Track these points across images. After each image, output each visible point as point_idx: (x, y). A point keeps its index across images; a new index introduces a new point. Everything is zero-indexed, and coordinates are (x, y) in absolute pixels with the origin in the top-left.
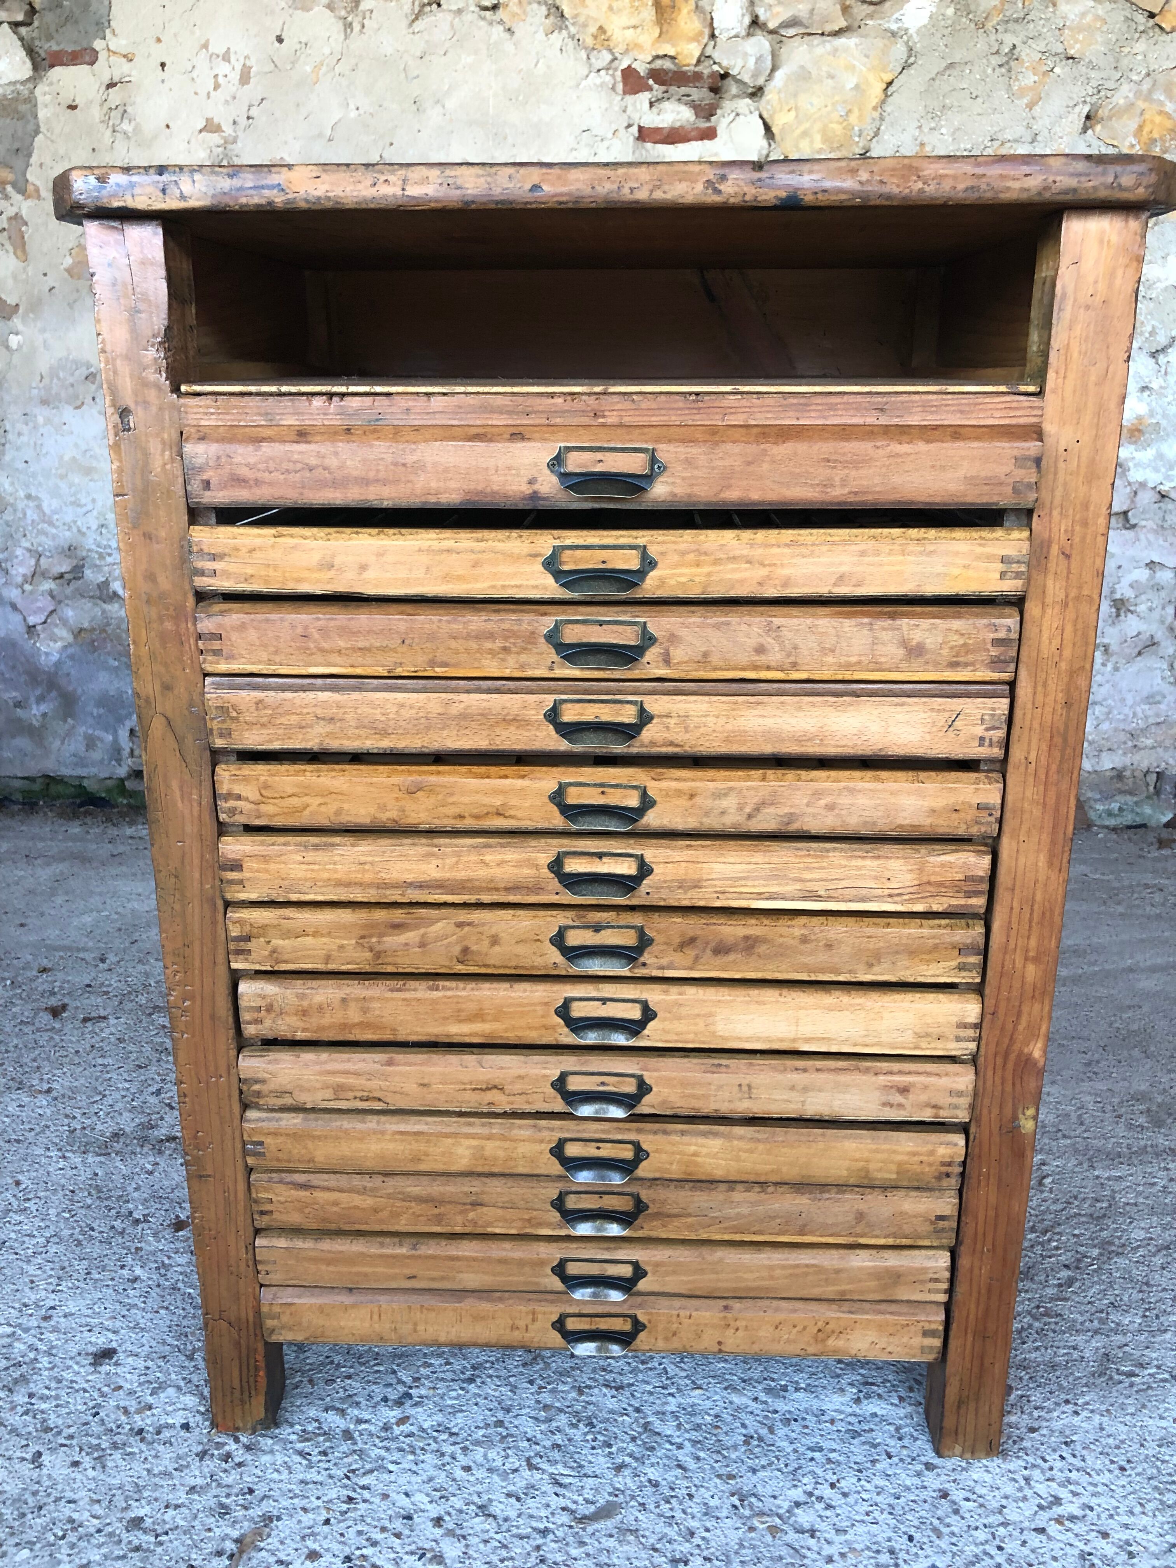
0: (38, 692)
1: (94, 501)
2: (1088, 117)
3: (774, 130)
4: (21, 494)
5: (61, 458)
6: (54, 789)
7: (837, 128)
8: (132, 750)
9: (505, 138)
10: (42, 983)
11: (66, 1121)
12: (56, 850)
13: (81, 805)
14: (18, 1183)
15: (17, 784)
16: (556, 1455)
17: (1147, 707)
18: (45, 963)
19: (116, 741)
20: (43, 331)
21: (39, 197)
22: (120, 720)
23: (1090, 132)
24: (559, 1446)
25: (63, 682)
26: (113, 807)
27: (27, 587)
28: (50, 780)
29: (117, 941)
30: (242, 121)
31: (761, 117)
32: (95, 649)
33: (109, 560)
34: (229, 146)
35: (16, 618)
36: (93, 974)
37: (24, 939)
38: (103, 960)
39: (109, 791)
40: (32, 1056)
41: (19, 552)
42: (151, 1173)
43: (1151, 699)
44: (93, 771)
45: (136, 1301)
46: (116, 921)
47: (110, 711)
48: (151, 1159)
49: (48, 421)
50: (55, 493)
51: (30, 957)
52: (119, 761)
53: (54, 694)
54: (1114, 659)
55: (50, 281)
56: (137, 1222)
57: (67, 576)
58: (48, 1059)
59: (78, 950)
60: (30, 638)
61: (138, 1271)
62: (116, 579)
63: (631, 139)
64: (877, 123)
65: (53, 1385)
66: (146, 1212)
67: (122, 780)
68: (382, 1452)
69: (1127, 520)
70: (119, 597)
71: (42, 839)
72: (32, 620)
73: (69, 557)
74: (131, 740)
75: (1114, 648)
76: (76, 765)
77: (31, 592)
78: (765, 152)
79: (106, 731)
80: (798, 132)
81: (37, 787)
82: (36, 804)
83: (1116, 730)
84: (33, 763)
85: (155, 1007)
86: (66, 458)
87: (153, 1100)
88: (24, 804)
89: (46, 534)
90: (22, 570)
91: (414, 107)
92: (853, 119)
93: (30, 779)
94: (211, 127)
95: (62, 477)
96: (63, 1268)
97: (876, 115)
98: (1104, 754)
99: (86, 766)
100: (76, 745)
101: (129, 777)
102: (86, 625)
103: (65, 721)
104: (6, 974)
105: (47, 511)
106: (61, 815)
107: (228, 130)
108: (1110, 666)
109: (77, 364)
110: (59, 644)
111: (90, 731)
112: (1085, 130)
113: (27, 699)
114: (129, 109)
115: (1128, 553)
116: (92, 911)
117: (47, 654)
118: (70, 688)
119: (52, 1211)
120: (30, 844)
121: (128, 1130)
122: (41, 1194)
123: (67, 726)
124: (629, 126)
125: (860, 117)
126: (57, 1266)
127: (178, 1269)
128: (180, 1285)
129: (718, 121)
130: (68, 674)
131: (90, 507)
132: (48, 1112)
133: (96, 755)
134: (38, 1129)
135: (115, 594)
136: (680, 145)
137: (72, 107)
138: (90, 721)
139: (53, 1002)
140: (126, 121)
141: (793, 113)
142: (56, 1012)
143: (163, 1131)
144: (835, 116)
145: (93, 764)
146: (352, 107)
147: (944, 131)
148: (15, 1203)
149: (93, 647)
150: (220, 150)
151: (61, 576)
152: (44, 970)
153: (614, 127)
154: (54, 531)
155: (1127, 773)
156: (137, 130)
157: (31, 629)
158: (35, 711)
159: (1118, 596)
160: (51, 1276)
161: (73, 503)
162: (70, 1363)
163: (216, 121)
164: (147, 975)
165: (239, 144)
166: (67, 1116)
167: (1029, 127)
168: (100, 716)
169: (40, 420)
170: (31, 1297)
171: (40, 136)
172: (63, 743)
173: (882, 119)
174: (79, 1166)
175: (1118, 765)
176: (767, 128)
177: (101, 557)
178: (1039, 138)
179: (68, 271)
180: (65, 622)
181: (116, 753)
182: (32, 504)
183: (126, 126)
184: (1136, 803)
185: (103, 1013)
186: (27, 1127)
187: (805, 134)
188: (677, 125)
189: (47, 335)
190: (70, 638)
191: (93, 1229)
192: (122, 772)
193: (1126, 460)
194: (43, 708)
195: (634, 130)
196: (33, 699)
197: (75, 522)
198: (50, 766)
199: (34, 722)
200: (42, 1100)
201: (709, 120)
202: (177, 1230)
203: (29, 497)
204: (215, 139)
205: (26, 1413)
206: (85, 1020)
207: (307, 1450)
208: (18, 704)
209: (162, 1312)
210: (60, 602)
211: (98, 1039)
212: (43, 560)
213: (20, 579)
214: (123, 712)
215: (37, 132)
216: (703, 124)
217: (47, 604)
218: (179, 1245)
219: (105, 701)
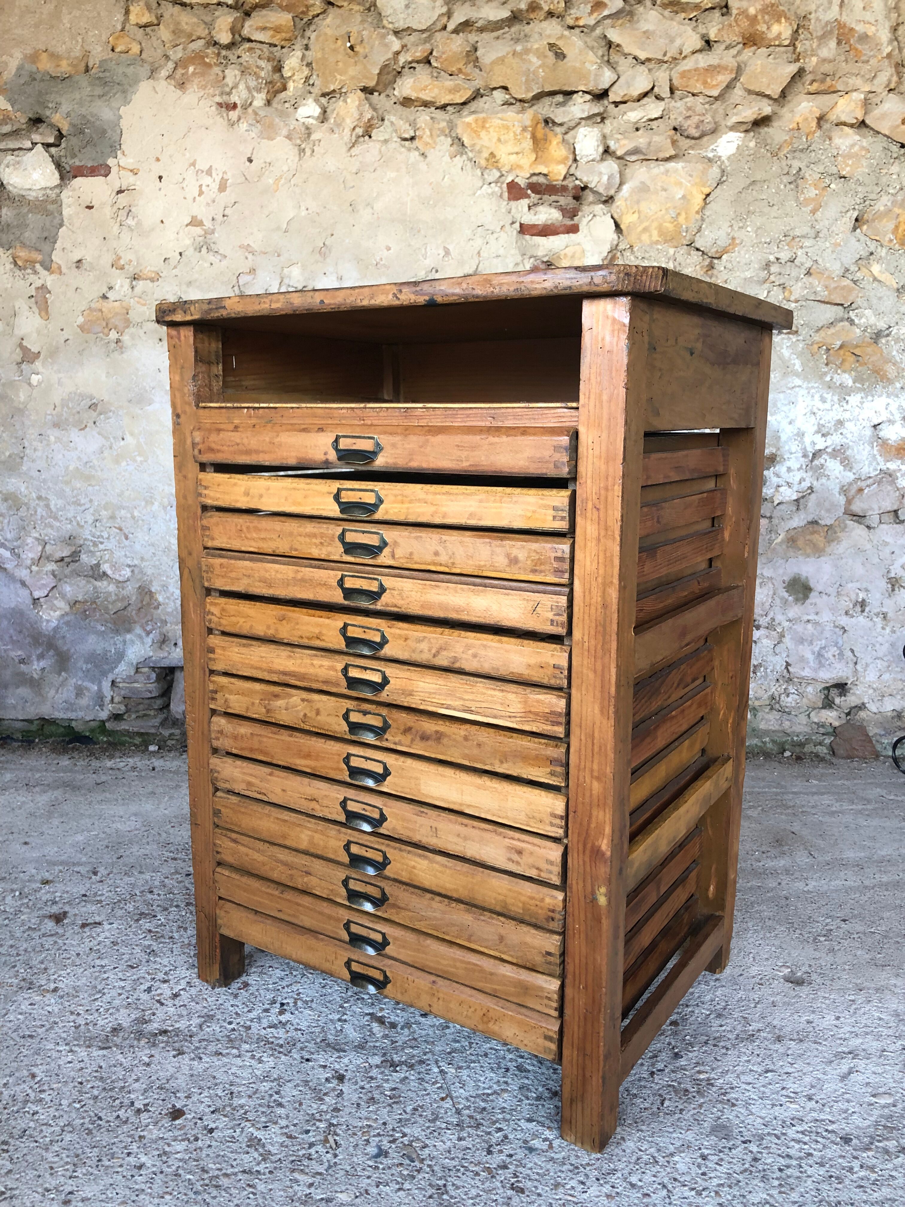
0: (39, 651)
1: (91, 501)
2: (857, 220)
3: (622, 226)
4: (34, 495)
5: (67, 468)
6: (48, 729)
7: (670, 226)
8: (112, 698)
9: (419, 231)
10: (45, 894)
11: (72, 1018)
12: (51, 780)
13: (70, 742)
14: (33, 1076)
15: (19, 725)
18: (47, 876)
19: (100, 690)
20: (59, 371)
21: (60, 273)
22: (104, 674)
23: (858, 230)
25: (60, 643)
26: (95, 743)
27: (34, 568)
28: (44, 722)
29: (106, 856)
30: (219, 218)
31: (612, 217)
32: (87, 617)
33: (101, 547)
34: (208, 236)
35: (24, 593)
36: (88, 886)
37: (28, 855)
38: (95, 873)
39: (92, 731)
40: (40, 958)
41: (29, 540)
42: (148, 1065)
44: (81, 714)
45: (143, 1186)
46: (104, 839)
47: (96, 666)
48: (147, 1052)
49: (58, 439)
50: (61, 494)
51: (34, 871)
52: (102, 706)
53: (51, 653)
54: (891, 624)
55: (65, 335)
56: (139, 1111)
57: (66, 560)
58: (54, 961)
59: (74, 864)
60: (34, 608)
61: (143, 1159)
62: (106, 562)
63: (515, 233)
64: (700, 223)
66: (146, 1101)
67: (103, 722)
69: (898, 517)
70: (107, 576)
71: (38, 771)
72: (36, 594)
73: (69, 545)
74: (112, 689)
75: (890, 615)
76: (67, 709)
77: (38, 572)
78: (615, 243)
79: (93, 682)
80: (640, 229)
81: (34, 728)
82: (33, 741)
83: (895, 680)
84: (32, 708)
85: (142, 914)
86: (71, 468)
87: (145, 997)
88: (22, 741)
89: (52, 527)
90: (31, 555)
91: (350, 209)
92: (682, 219)
93: (29, 721)
94: (195, 222)
95: (67, 483)
96: (77, 1156)
97: (698, 217)
98: (886, 699)
99: (76, 711)
100: (67, 693)
101: (109, 718)
102: (80, 598)
103: (60, 675)
104: (15, 886)
105: (54, 509)
106: (54, 750)
107: (208, 224)
108: (888, 630)
109: (82, 396)
110: (58, 613)
111: (79, 683)
112: (854, 229)
113: (29, 657)
114: (133, 209)
115: (899, 542)
116: (83, 831)
117: (48, 621)
118: (65, 648)
119: (65, 1102)
120: (29, 774)
121: (125, 1025)
122: (55, 1086)
123: (61, 679)
124: (513, 223)
125: (686, 218)
126: (71, 1153)
127: (178, 1156)
128: (181, 1172)
129: (580, 220)
130: (64, 637)
131: (87, 506)
132: (56, 1010)
133: (84, 701)
134: (48, 1026)
135: (104, 574)
136: (551, 238)
137: (90, 207)
138: (80, 674)
139: (55, 909)
140: (130, 218)
141: (636, 215)
142: (58, 919)
143: (156, 1025)
144: (668, 217)
145: (81, 709)
146: (303, 208)
147: (749, 229)
148: (32, 1095)
149: (85, 615)
150: (201, 239)
151: (62, 560)
152: (46, 882)
153: (502, 223)
154: (58, 524)
156: (139, 224)
157: (36, 601)
158: (36, 667)
159: (892, 575)
160: (67, 1163)
161: (74, 503)
163: (199, 217)
164: (133, 885)
165: (216, 235)
166: (72, 1013)
167: (812, 227)
168: (88, 670)
169: (52, 439)
170: (51, 1183)
171: (64, 228)
172: (57, 692)
173: (703, 220)
174: (86, 1059)
175: (898, 708)
176: (617, 225)
177: (95, 544)
178: (820, 235)
179: (81, 327)
180: (63, 596)
181: (100, 700)
182: (42, 504)
183: (130, 222)
185: (98, 919)
186: (39, 1023)
187: (645, 230)
188: (549, 222)
189: (61, 375)
190: (67, 608)
191: (100, 1118)
192: (104, 715)
193: (894, 471)
194: (42, 664)
195: (517, 225)
196: (34, 657)
197: (75, 517)
198: (46, 711)
199: (35, 676)
200: (51, 999)
201: (572, 219)
202: (174, 1119)
203: (39, 498)
204: (198, 230)
206: (84, 926)
208: (22, 661)
209: (168, 1197)
210: (60, 580)
211: (96, 942)
212: (48, 547)
213: (29, 562)
214: (106, 667)
215: (61, 225)
216: (569, 223)
217: (50, 581)
218: (177, 1133)
219: (92, 658)
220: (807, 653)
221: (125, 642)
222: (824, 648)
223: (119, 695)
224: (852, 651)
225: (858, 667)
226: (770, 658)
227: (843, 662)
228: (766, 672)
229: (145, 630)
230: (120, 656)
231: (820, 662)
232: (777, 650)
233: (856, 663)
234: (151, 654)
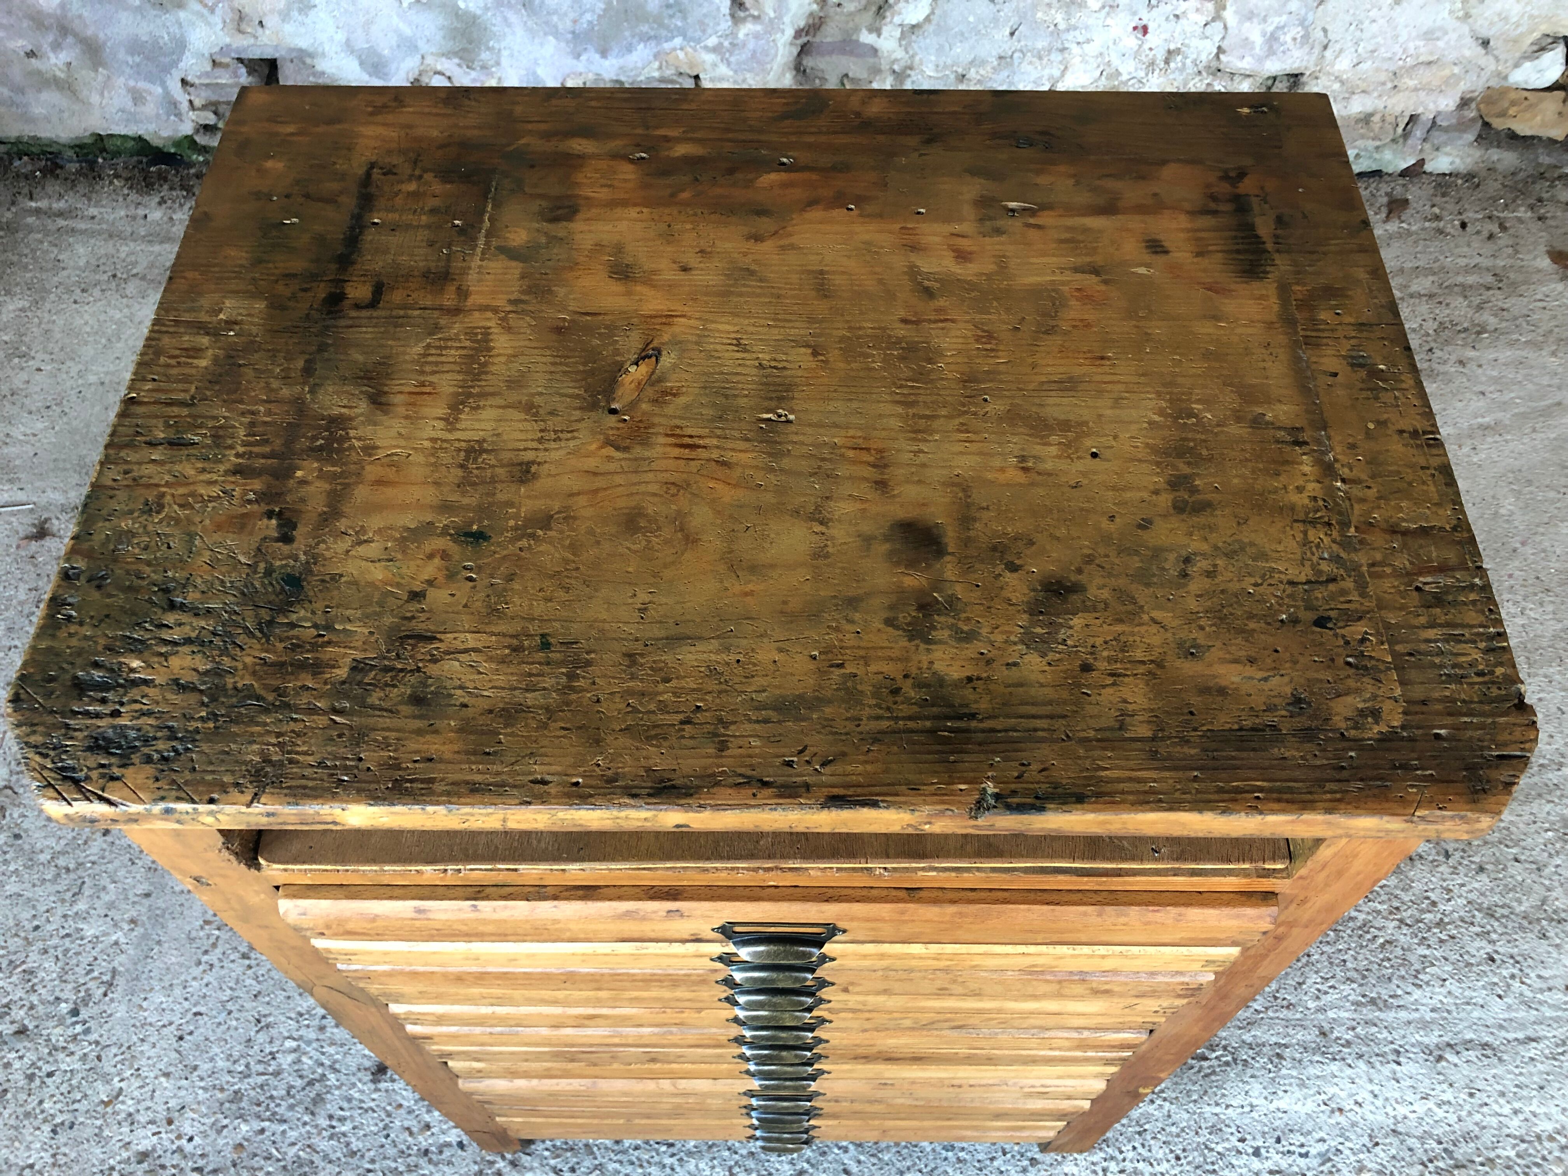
0: (50, 38)
6: (111, 147)
8: (191, 102)
13: (150, 162)
16: (751, 1164)
17: (1422, 43)
19: (167, 93)
22: (166, 69)
24: (752, 1154)
25: (77, 25)
26: (187, 165)
39: (178, 143)
43: (1429, 36)
44: (152, 127)
47: (148, 59)
52: (179, 115)
53: (70, 40)
65: (345, 1105)
67: (190, 137)
68: (617, 1166)
71: (121, 237)
74: (186, 91)
76: (128, 120)
79: (154, 83)
82: (96, 162)
83: (1377, 70)
84: (76, 121)
88: (79, 162)
98: (1355, 97)
99: (141, 122)
100: (120, 99)
101: (197, 131)
103: (96, 71)
106: (130, 184)
111: (132, 83)
113: (39, 47)
118: (89, 32)
120: (111, 248)
123: (100, 78)
130: (81, 17)
133: (149, 110)
138: (128, 70)
145: (149, 121)
155: (1376, 118)
158: (55, 61)
162: (353, 1079)
168: (138, 65)
172: (102, 94)
175: (1369, 109)
184: (1377, 148)
192: (187, 129)
194: (64, 56)
196: (46, 47)
198: (96, 122)
199: (59, 73)
205: (331, 1138)
207: (559, 1166)
208: (31, 54)
214: (164, 60)
219: (135, 47)
220: (1255, 33)
221: (180, 25)
222: (1283, 27)
223: (198, 96)
224: (1325, 31)
225: (1328, 53)
226: (1195, 43)
227: (1306, 49)
228: (1184, 64)
229: (206, 6)
230: (181, 45)
231: (1271, 47)
232: (1209, 30)
233: (1325, 47)
234: (228, 40)
